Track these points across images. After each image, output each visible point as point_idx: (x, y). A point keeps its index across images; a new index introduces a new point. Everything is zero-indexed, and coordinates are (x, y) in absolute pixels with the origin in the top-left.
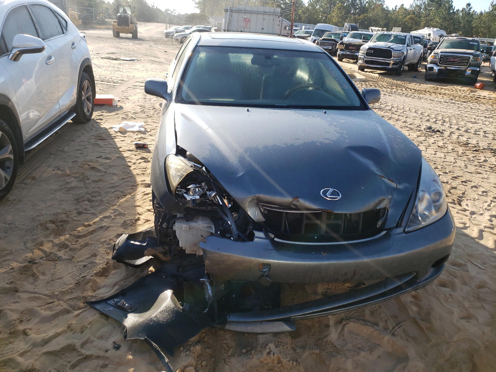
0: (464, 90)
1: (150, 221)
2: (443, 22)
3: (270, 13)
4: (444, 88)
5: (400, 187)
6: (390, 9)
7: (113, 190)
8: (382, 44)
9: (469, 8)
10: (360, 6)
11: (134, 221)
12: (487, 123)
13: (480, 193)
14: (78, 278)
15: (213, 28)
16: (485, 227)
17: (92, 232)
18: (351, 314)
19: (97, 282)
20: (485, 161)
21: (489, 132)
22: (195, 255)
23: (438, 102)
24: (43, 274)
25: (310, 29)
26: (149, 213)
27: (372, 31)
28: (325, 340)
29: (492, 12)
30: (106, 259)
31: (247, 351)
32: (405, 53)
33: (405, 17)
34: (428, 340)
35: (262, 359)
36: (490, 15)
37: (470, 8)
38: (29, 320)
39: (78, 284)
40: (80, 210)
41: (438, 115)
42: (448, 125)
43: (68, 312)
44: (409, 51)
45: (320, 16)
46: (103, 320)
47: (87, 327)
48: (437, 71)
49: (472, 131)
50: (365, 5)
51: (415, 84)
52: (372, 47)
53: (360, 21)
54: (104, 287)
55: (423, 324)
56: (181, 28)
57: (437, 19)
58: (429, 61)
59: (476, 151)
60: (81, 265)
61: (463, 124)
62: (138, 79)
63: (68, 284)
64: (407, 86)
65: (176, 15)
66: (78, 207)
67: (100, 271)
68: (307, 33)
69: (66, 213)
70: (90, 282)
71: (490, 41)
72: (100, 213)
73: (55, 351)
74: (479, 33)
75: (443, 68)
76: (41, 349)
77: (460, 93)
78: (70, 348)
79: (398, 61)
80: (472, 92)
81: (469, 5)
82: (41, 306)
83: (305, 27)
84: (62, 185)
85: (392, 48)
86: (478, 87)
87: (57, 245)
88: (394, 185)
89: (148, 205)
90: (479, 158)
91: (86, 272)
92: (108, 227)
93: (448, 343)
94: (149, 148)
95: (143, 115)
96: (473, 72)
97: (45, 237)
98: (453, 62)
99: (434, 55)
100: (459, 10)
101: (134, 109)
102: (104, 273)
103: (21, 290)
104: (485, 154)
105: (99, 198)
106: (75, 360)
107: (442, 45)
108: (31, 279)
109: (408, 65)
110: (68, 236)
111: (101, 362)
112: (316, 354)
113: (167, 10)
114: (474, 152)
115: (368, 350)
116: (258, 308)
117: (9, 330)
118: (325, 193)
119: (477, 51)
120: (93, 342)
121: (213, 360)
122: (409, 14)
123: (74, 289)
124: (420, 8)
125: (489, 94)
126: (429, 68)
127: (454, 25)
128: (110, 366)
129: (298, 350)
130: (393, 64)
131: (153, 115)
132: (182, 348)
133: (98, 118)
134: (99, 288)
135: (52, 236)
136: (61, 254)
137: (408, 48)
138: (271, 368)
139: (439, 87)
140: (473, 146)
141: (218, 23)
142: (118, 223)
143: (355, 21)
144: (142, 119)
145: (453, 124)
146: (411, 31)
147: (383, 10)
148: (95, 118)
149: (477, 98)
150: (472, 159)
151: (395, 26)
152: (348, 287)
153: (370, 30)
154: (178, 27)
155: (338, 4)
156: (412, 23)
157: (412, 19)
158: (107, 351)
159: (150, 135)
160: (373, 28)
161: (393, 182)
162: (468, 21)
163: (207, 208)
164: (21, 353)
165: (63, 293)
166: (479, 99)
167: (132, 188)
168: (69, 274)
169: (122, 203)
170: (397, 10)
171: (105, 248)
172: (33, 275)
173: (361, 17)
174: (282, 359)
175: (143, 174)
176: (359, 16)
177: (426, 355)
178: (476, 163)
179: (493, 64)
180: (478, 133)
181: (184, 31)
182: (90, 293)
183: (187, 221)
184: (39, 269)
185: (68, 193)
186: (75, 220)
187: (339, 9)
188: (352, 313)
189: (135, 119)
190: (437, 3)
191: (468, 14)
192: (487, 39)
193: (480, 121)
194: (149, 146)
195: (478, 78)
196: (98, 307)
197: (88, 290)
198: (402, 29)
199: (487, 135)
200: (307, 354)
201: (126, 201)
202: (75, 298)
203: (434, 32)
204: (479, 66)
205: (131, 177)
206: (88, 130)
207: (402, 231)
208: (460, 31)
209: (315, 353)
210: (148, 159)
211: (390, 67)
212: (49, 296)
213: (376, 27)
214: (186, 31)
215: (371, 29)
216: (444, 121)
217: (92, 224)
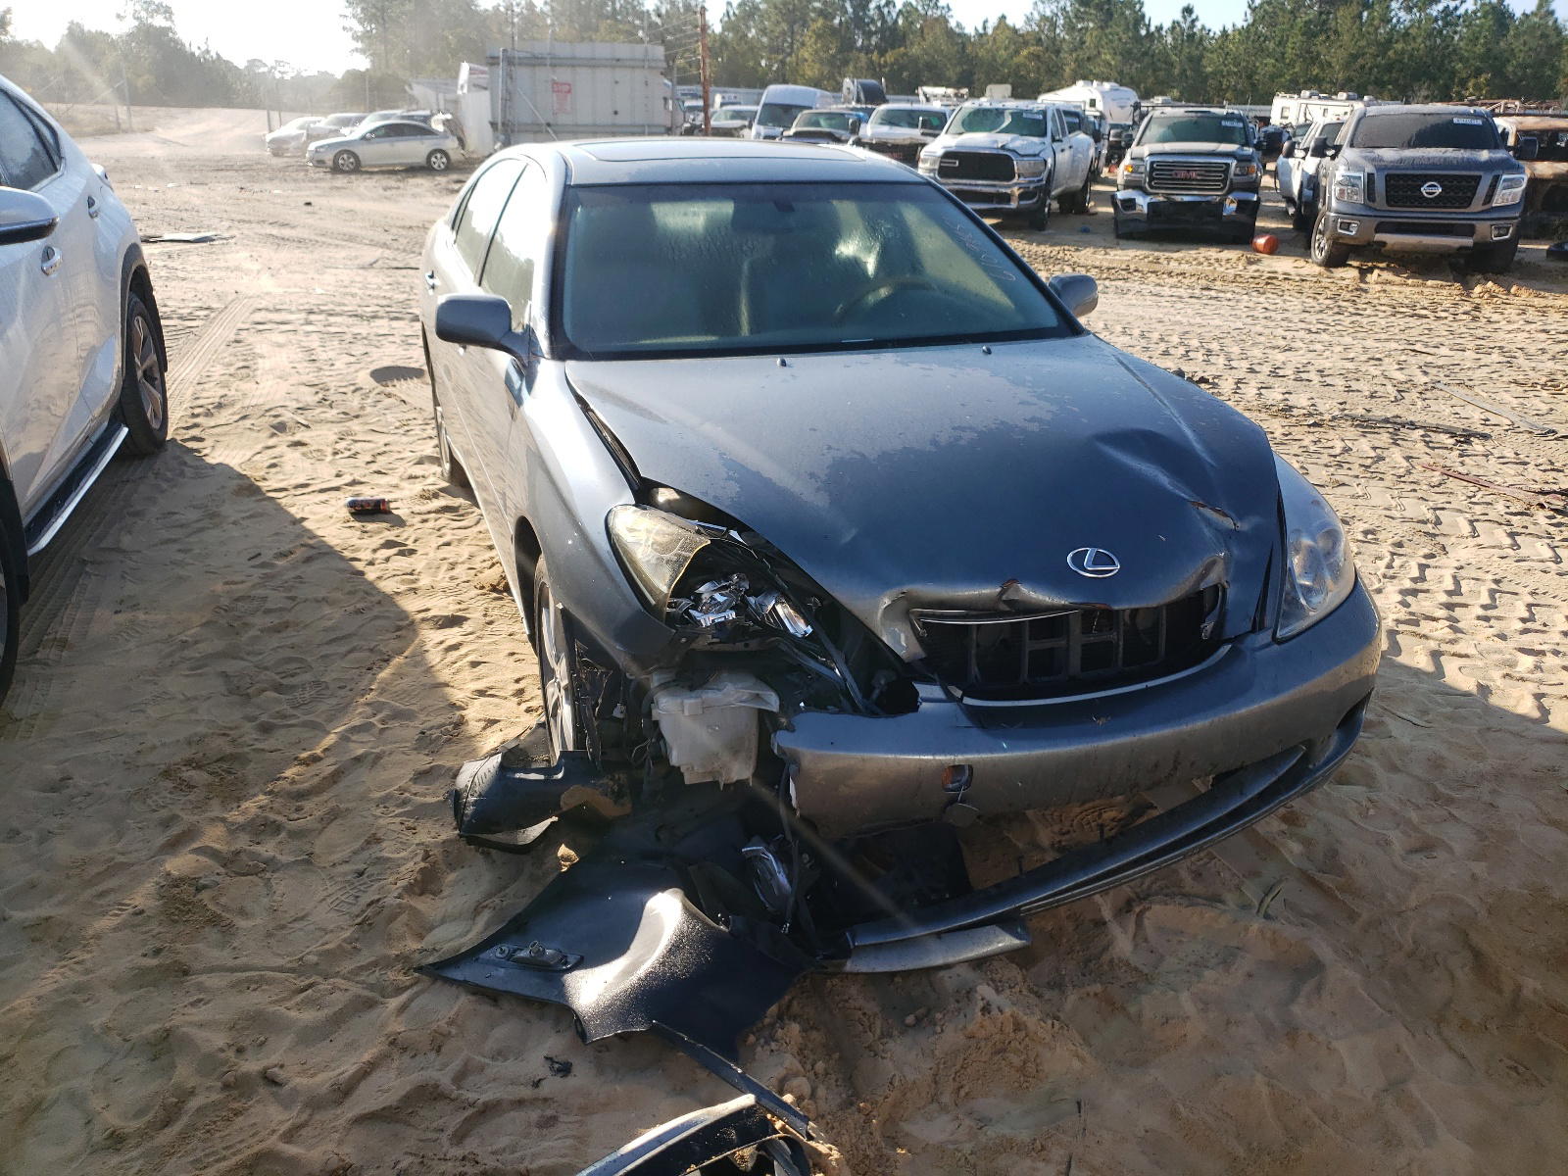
0: (1228, 260)
1: (499, 721)
2: (1124, 64)
3: (632, 63)
4: (1176, 255)
5: (1244, 526)
6: (969, 30)
7: (343, 649)
8: (980, 140)
9: (1189, 20)
10: (879, 24)
11: (450, 728)
12: (1318, 347)
13: (1360, 537)
14: (355, 910)
15: (435, 117)
16: (1398, 621)
17: (335, 777)
18: (1145, 886)
19: (419, 912)
20: (1347, 450)
21: (1330, 372)
22: (716, 783)
23: (1174, 299)
24: (243, 912)
25: (739, 103)
26: (483, 699)
27: (928, 100)
28: (1105, 958)
29: (1253, 30)
30: (417, 845)
31: (918, 1020)
32: (1050, 161)
33: (1017, 52)
34: (1353, 916)
35: (971, 1027)
36: (1248, 38)
37: (1193, 21)
38: (262, 1044)
39: (365, 925)
40: (264, 718)
41: (1187, 336)
42: (1221, 360)
43: (370, 1004)
44: (1059, 156)
45: (763, 63)
46: (486, 1008)
47: (450, 1032)
48: (1145, 210)
49: (1289, 371)
50: (896, 22)
51: (1092, 250)
52: (953, 149)
53: (887, 70)
54: (443, 921)
55: (1328, 880)
56: (323, 122)
57: (1108, 57)
58: (1120, 181)
59: (1315, 425)
60: (345, 874)
61: (1260, 355)
62: (259, 300)
63: (332, 931)
64: (1074, 260)
65: (287, 77)
66: (250, 711)
67: (415, 880)
68: (737, 115)
69: (224, 734)
70: (400, 914)
71: (1259, 114)
72: (333, 716)
73: (384, 1109)
74: (1226, 90)
75: (1161, 199)
76: (339, 1112)
77: (1222, 269)
78: (427, 1095)
79: (1032, 186)
80: (1250, 262)
81: (1188, 10)
82: (284, 999)
83: (723, 98)
84: (170, 655)
85: (1013, 151)
86: (1261, 248)
87: (242, 828)
88: (1228, 523)
89: (469, 678)
90: (1330, 444)
91: (373, 888)
92: (379, 757)
93: (1399, 914)
94: (394, 512)
95: (332, 414)
96: (1242, 205)
97: (196, 811)
98: (1186, 179)
99: (1132, 162)
100: (1161, 28)
101: (293, 396)
102: (426, 883)
103: (197, 966)
104: (1339, 431)
105: (307, 677)
106: (454, 1121)
107: (1148, 133)
108: (213, 934)
109: (1060, 198)
110: (263, 799)
111: (534, 1115)
112: (1096, 994)
113: (253, 63)
114: (1312, 429)
115: (1219, 964)
116: (915, 902)
117: (219, 1079)
118: (1079, 559)
119: (1243, 145)
120: (482, 1069)
121: (836, 1056)
122: (1026, 44)
123: (357, 940)
124: (1054, 25)
125: (1296, 264)
126: (1124, 201)
127: (1154, 71)
128: (563, 1118)
129: (1048, 995)
130: (1022, 197)
131: (362, 408)
132: (752, 1039)
133: (186, 437)
134: (432, 928)
135: (215, 803)
136: (268, 849)
137: (1055, 145)
138: (999, 1046)
139: (1160, 254)
140: (1305, 412)
141: (445, 100)
142: (401, 742)
143: (874, 70)
144: (329, 425)
145: (1233, 357)
146: (1039, 93)
147: (950, 34)
148: (178, 438)
149: (1269, 278)
150: (1312, 448)
151: (991, 82)
152: (1113, 820)
153: (922, 98)
154: (314, 118)
155: (813, 20)
156: (1039, 68)
157: (1037, 57)
158: (537, 1084)
159: (379, 472)
160: (929, 90)
161: (1225, 515)
162: (1190, 59)
163: (747, 645)
164: (284, 1134)
165: (330, 955)
166: (1274, 281)
167: (398, 637)
168: (321, 902)
169: (386, 683)
170: (990, 31)
171: (396, 816)
172: (214, 921)
173: (890, 57)
174: (1025, 1018)
175: (415, 590)
176: (882, 53)
177: (1357, 951)
178: (1325, 459)
179: (1283, 178)
180: (1304, 376)
181: (337, 131)
182: (413, 945)
183: (692, 688)
184: (223, 900)
185: (201, 675)
186: (263, 750)
187: (819, 36)
188: (1147, 882)
189: (307, 427)
190: (1099, 7)
191: (1189, 36)
192: (1248, 107)
193: (1301, 344)
194: (392, 505)
195: (1257, 224)
196: (457, 974)
197: (402, 938)
198: (1013, 89)
199: (1329, 380)
200: (1072, 998)
201: (399, 675)
202: (375, 964)
203: (1103, 94)
204: (1254, 187)
205: (379, 602)
206: (169, 474)
207: (1270, 639)
208: (1173, 87)
209: (1092, 994)
210: (405, 545)
211: (1013, 205)
212: (292, 970)
213: (936, 85)
214: (345, 130)
215: (925, 95)
216: (1209, 350)
217: (322, 755)
